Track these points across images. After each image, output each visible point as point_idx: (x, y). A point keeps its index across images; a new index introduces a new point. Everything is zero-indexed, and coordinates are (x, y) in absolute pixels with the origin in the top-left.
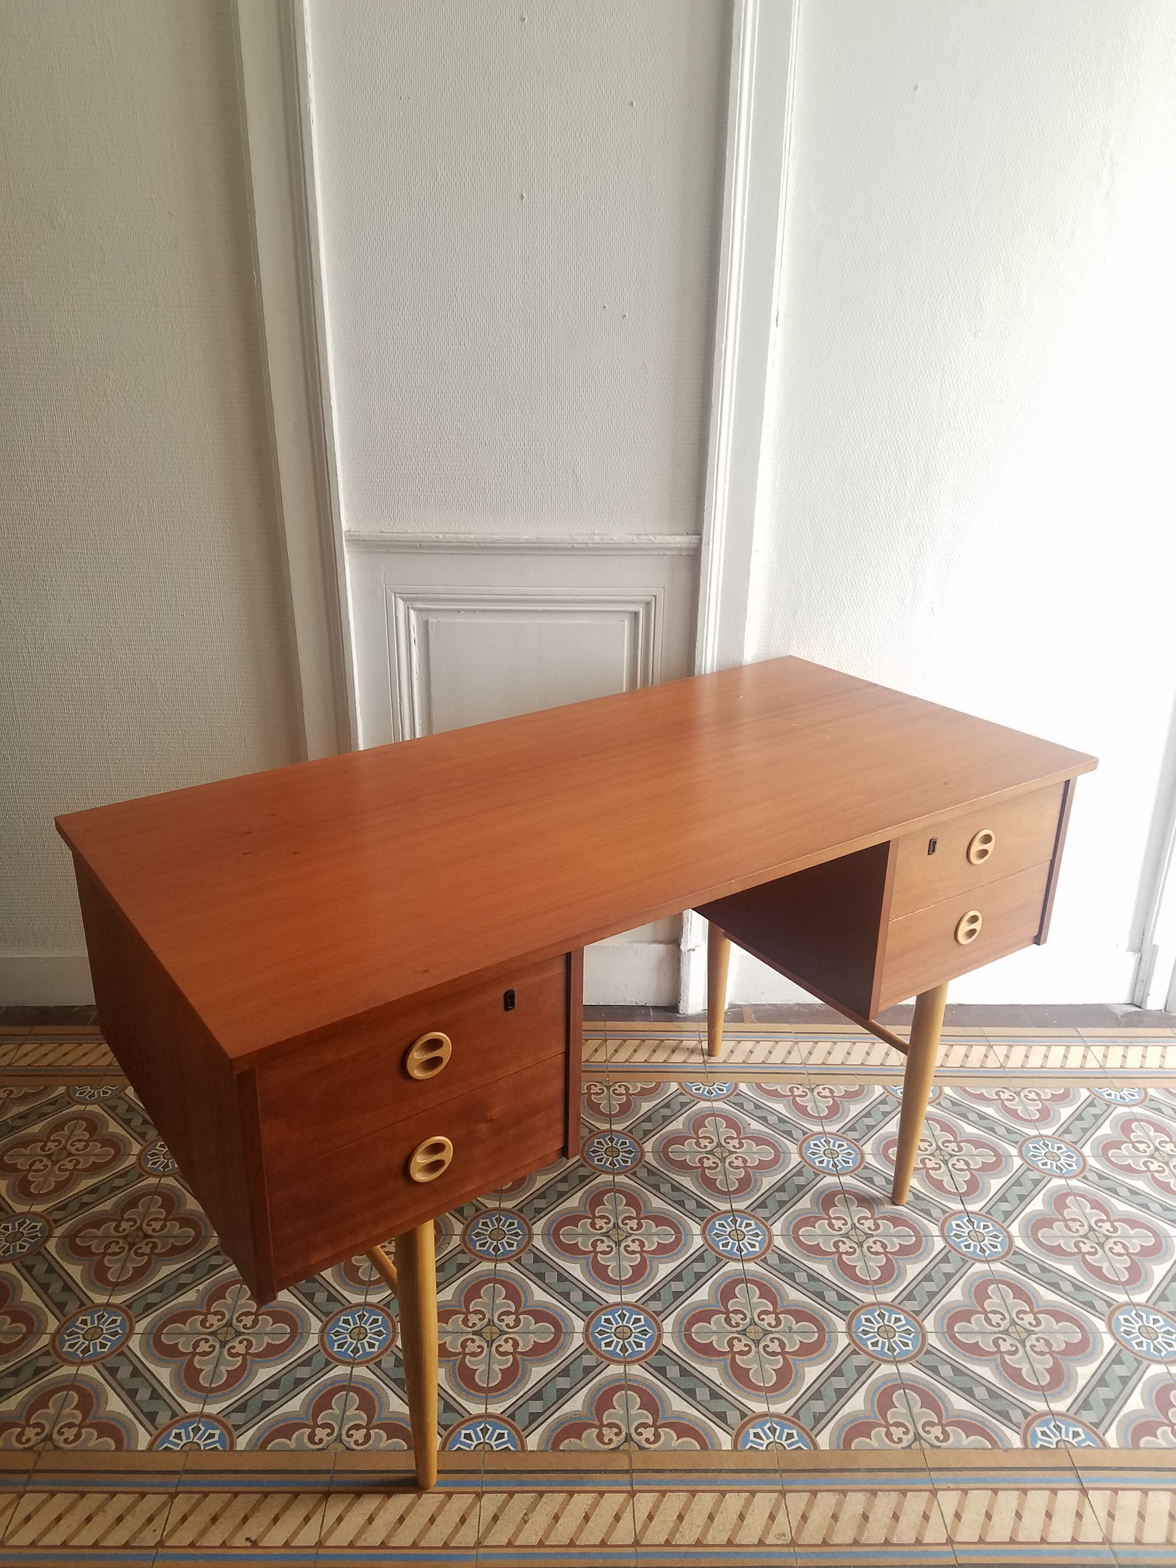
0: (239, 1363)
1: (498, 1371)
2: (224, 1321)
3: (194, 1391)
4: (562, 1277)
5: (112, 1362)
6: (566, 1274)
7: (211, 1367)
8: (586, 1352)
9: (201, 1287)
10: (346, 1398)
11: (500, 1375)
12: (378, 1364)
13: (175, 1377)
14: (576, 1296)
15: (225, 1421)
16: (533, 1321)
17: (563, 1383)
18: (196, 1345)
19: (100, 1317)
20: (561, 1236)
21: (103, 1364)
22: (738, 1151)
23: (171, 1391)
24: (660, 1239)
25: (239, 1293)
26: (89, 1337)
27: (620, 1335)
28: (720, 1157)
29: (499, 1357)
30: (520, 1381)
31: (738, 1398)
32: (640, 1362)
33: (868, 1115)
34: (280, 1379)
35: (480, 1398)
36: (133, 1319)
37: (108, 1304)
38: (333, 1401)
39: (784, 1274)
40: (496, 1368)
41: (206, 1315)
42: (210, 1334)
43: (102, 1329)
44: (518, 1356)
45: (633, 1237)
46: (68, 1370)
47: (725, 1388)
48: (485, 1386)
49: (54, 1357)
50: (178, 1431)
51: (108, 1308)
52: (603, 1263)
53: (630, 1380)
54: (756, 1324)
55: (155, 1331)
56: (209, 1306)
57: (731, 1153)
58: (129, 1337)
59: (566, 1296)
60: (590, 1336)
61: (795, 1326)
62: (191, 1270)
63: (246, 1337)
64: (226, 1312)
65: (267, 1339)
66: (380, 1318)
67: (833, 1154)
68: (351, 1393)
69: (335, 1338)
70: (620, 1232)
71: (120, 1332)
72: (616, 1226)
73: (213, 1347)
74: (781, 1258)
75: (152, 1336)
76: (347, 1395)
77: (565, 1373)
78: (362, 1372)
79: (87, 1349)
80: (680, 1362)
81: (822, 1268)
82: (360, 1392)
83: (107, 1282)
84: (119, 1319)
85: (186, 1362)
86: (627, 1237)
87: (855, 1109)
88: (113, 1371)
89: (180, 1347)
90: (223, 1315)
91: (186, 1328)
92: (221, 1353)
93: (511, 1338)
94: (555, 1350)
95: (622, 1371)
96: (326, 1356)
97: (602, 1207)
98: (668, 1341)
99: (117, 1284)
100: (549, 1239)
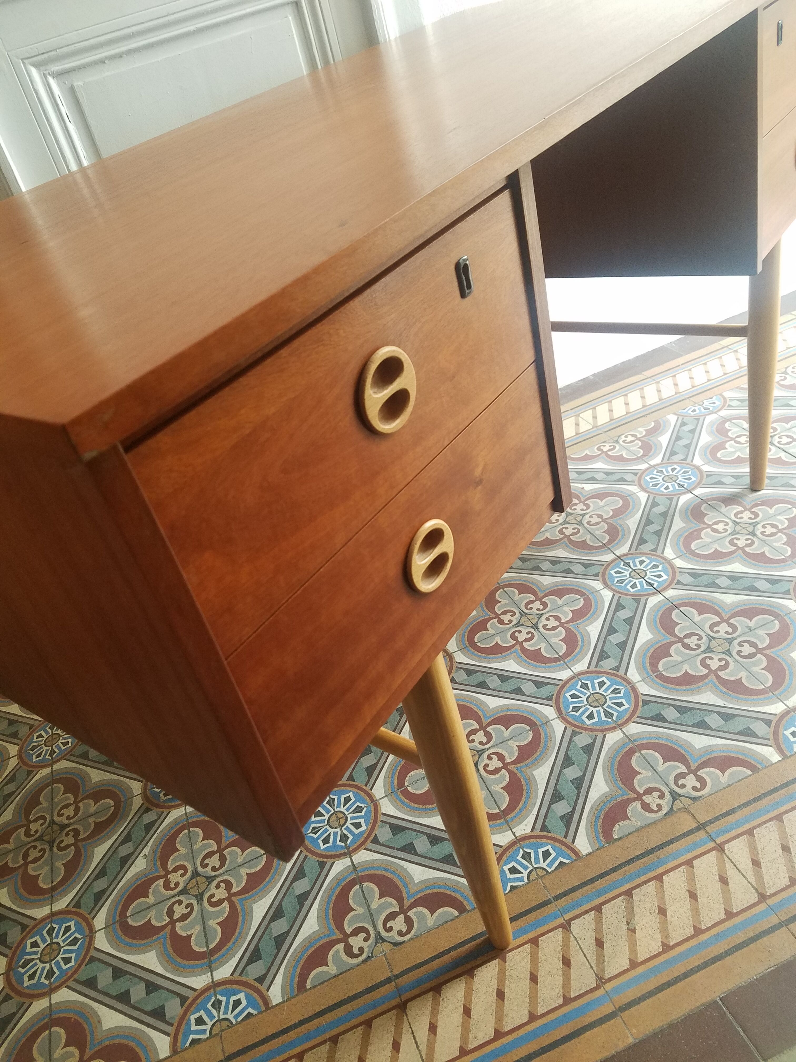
0: (228, 909)
1: (501, 791)
2: (189, 874)
3: (192, 963)
4: (504, 677)
5: (84, 974)
6: (505, 673)
7: (199, 927)
8: (574, 734)
9: (146, 851)
10: (363, 892)
11: (505, 794)
12: (375, 841)
13: (164, 958)
14: (529, 688)
15: (243, 978)
16: (503, 728)
17: (572, 773)
18: (170, 912)
19: (50, 932)
20: (478, 644)
21: (76, 981)
22: (587, 511)
23: (168, 975)
24: (571, 607)
25: (190, 837)
26: (47, 958)
27: (595, 704)
28: (576, 522)
29: (493, 777)
30: (529, 791)
31: (750, 709)
32: (633, 720)
33: (678, 438)
34: (280, 905)
35: (501, 825)
36: (88, 916)
37: (52, 914)
38: (351, 901)
39: (705, 586)
40: (497, 788)
41: (165, 876)
42: (180, 893)
43: (58, 943)
44: (511, 767)
45: (545, 616)
46: (39, 1005)
47: (731, 706)
48: (498, 811)
49: (17, 999)
50: (197, 1015)
51: (54, 918)
52: (533, 649)
53: (635, 741)
54: (714, 638)
55: (117, 919)
56: (164, 866)
57: (583, 515)
58: (91, 939)
59: (519, 691)
60: (567, 717)
61: (752, 624)
62: (127, 839)
63: (221, 879)
64: (185, 863)
65: (244, 871)
66: (351, 794)
67: (672, 479)
68: (365, 884)
69: (315, 836)
70: (530, 617)
71: (79, 936)
72: (523, 614)
73: (189, 905)
74: (691, 575)
75: (117, 926)
76: (361, 888)
77: (568, 762)
78: (362, 856)
79: (51, 973)
80: (670, 702)
81: (736, 567)
82: (372, 878)
83: (42, 892)
84: (72, 924)
85: (168, 935)
86: (539, 618)
87: (664, 439)
88: (91, 983)
89: (154, 922)
90: (184, 868)
91: (151, 899)
92: (202, 909)
93: (493, 753)
94: (542, 745)
95: (622, 735)
96: (317, 859)
97: (499, 604)
98: (644, 689)
99: (53, 888)
100: (469, 651)
